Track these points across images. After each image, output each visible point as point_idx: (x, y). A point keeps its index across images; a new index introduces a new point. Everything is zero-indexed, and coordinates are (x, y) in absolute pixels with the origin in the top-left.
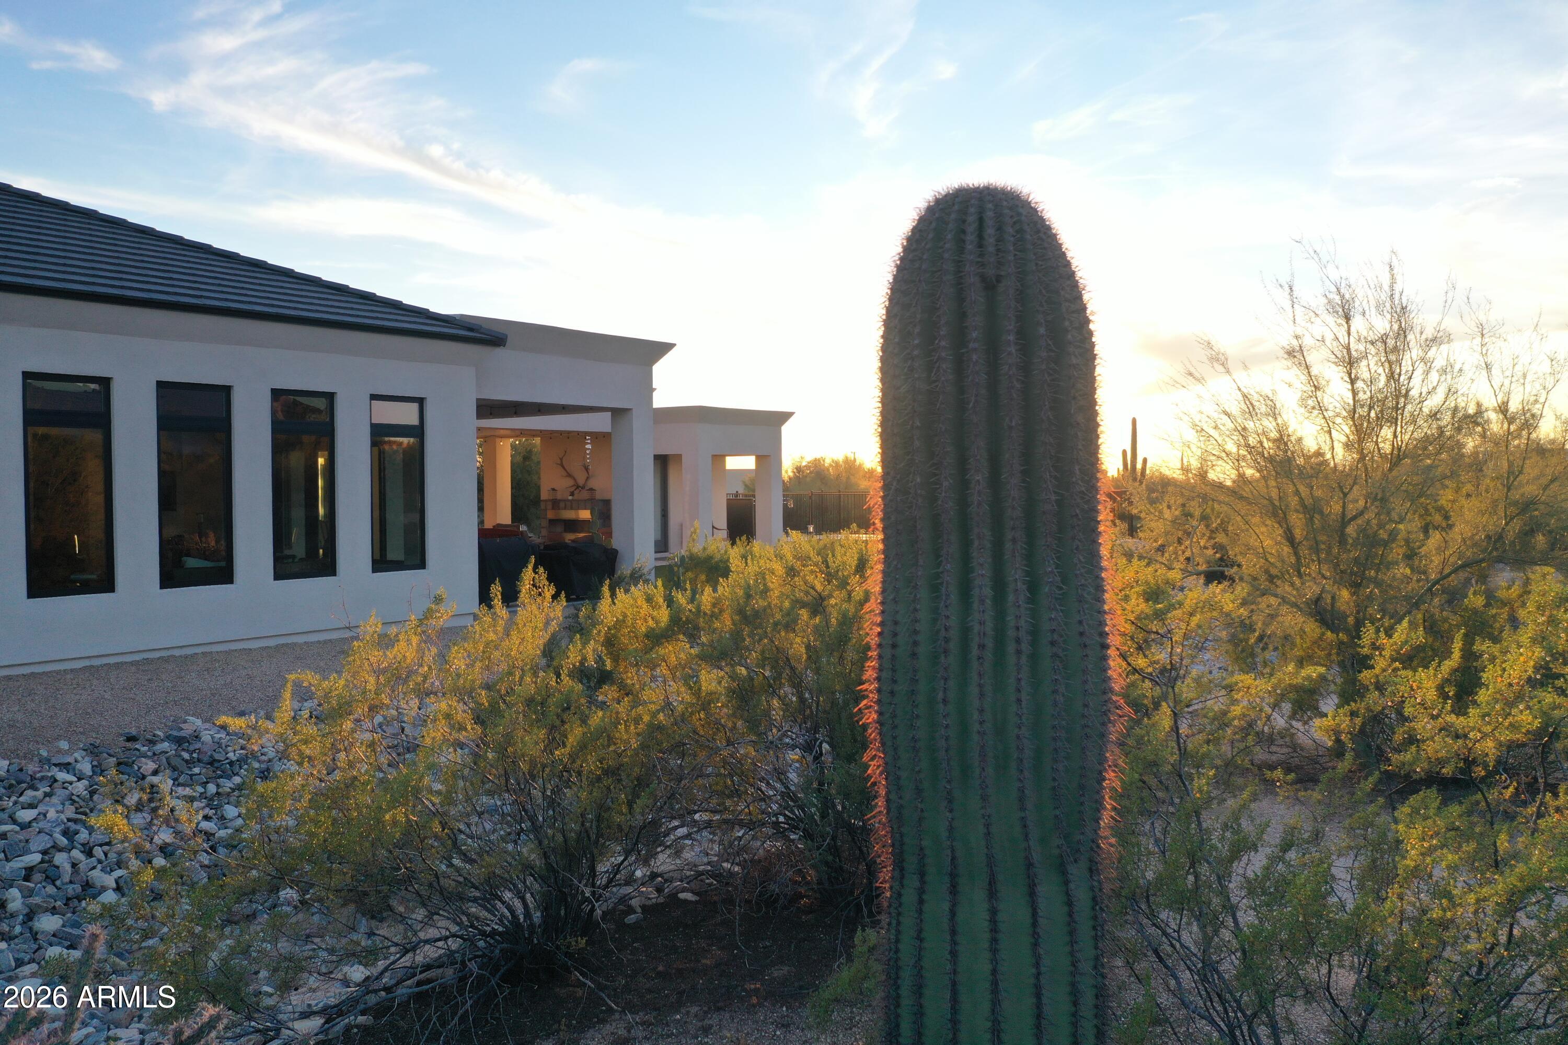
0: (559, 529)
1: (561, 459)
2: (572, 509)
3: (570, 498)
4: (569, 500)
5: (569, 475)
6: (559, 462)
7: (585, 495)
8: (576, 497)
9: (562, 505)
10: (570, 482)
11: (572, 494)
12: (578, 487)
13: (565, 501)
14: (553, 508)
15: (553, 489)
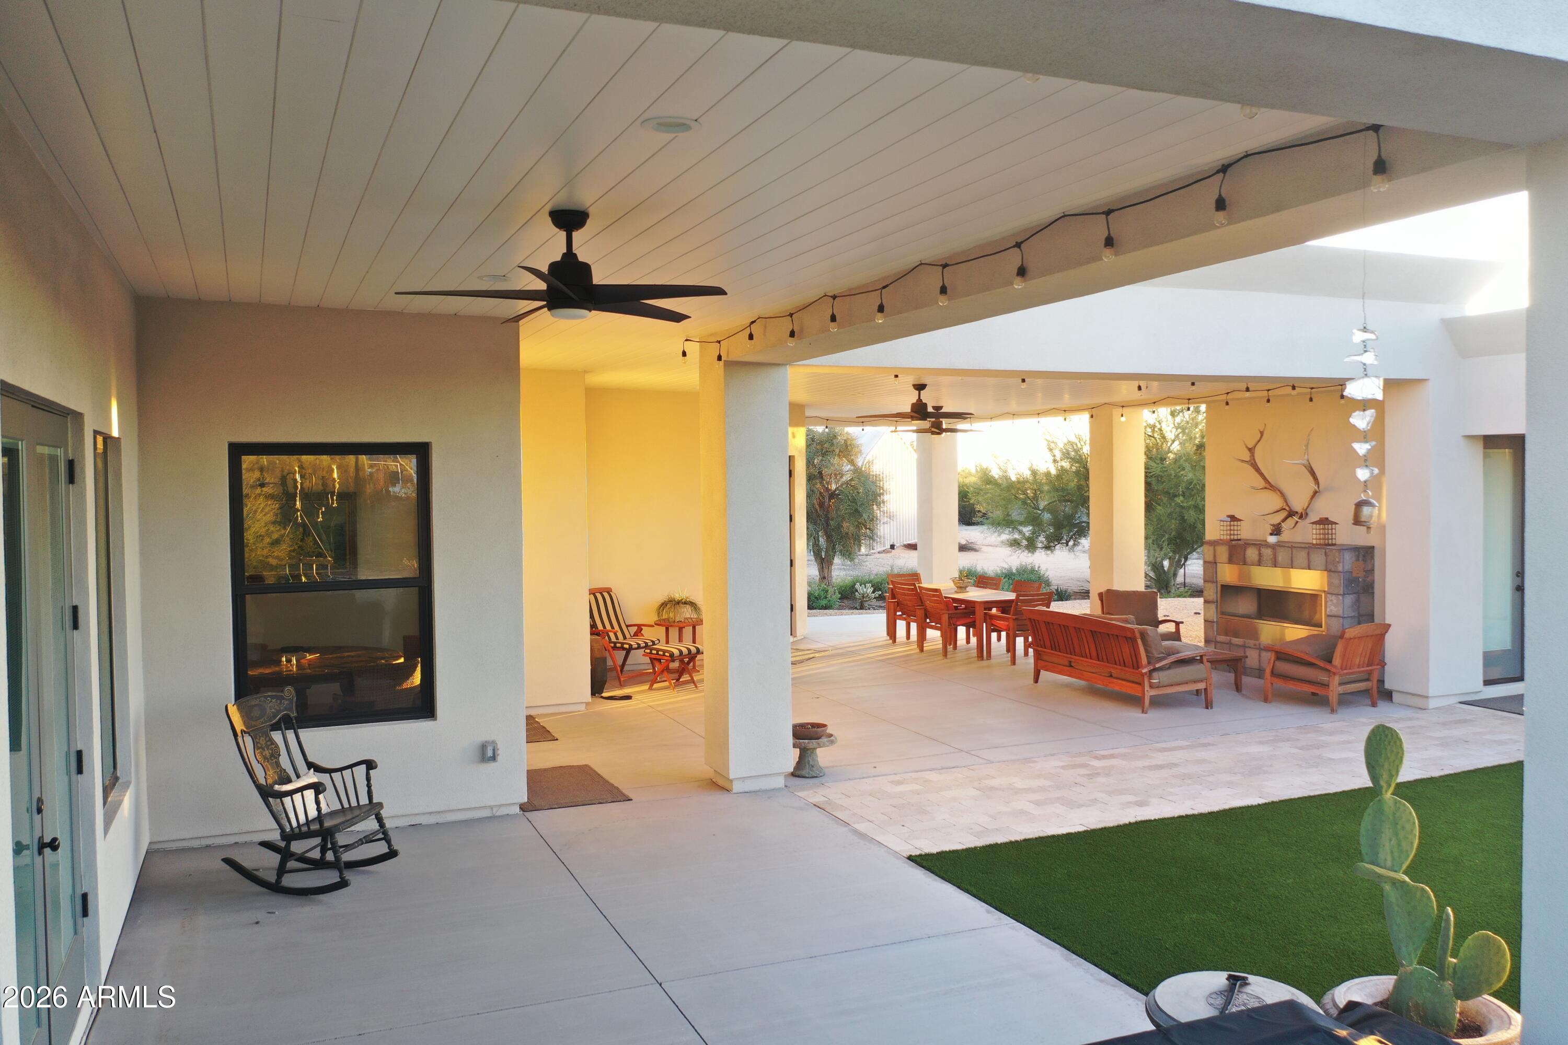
0: (1246, 606)
1: (1251, 450)
2: (1275, 564)
3: (1272, 539)
4: (1267, 545)
5: (1270, 486)
6: (1246, 456)
7: (1306, 532)
8: (1286, 536)
9: (1252, 553)
10: (1273, 502)
11: (1277, 530)
12: (1291, 514)
13: (1260, 545)
14: (1231, 561)
15: (1233, 518)
